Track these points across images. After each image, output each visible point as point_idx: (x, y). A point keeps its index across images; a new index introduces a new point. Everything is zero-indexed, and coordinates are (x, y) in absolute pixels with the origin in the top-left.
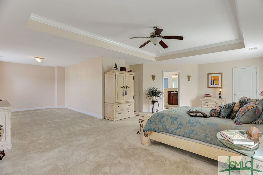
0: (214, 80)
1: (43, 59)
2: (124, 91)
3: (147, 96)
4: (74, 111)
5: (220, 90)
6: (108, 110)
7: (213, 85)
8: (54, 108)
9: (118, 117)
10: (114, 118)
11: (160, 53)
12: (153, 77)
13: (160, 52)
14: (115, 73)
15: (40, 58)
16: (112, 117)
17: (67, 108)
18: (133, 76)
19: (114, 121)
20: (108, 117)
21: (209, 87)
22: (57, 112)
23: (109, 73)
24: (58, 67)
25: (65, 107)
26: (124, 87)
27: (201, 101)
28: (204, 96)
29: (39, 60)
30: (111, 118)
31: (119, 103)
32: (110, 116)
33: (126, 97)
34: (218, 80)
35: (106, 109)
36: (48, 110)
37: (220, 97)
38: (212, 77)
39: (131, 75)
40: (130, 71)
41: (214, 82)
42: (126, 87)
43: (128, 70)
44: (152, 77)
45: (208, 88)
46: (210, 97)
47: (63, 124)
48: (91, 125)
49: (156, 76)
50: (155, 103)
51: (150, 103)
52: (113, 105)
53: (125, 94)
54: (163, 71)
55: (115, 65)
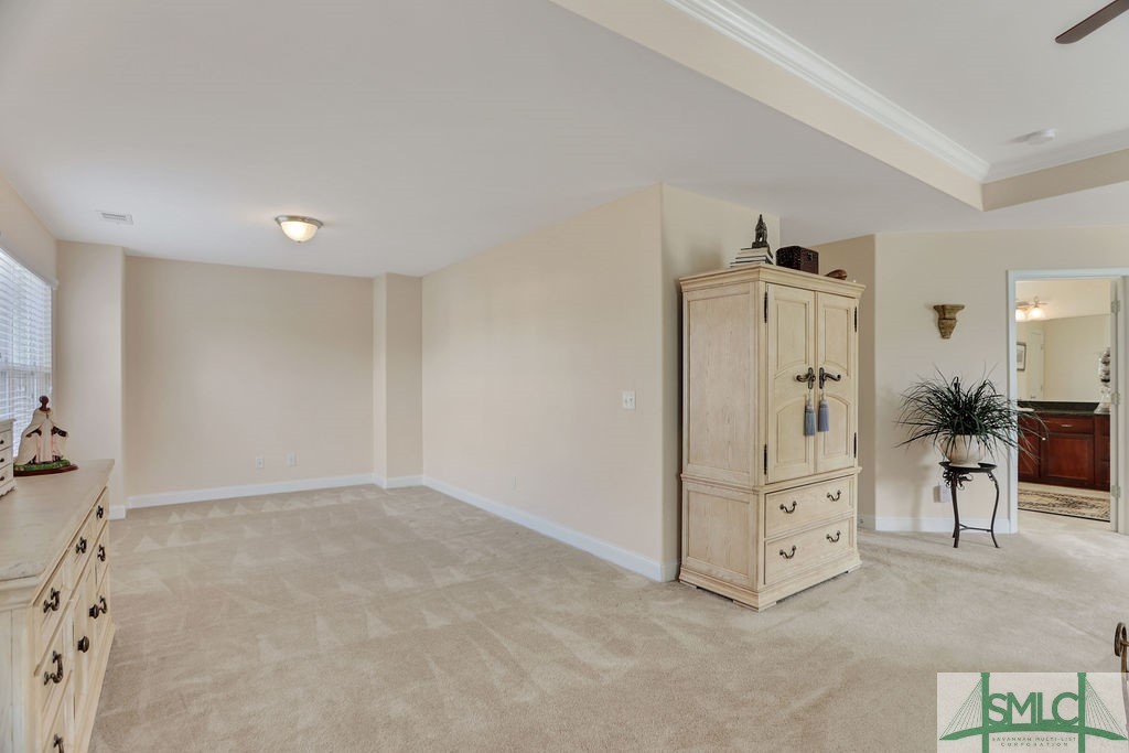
1: (319, 224)
2: (813, 407)
3: (905, 433)
4: (473, 510)
6: (710, 526)
8: (372, 487)
9: (782, 578)
10: (760, 586)
11: (1051, 138)
12: (945, 317)
13: (1051, 133)
14: (762, 284)
15: (304, 219)
16: (740, 579)
17: (431, 486)
18: (854, 304)
19: (755, 609)
20: (707, 575)
22: (391, 512)
23: (711, 287)
24: (393, 278)
25: (424, 483)
26: (809, 377)
29: (297, 231)
30: (730, 584)
31: (785, 485)
32: (723, 572)
33: (821, 443)
35: (692, 521)
36: (347, 499)
39: (844, 302)
40: (838, 275)
42: (824, 377)
43: (825, 264)
44: (933, 316)
47: (435, 622)
48: (624, 649)
49: (960, 308)
50: (965, 479)
51: (938, 477)
52: (752, 498)
53: (815, 421)
54: (1012, 275)
55: (761, 229)
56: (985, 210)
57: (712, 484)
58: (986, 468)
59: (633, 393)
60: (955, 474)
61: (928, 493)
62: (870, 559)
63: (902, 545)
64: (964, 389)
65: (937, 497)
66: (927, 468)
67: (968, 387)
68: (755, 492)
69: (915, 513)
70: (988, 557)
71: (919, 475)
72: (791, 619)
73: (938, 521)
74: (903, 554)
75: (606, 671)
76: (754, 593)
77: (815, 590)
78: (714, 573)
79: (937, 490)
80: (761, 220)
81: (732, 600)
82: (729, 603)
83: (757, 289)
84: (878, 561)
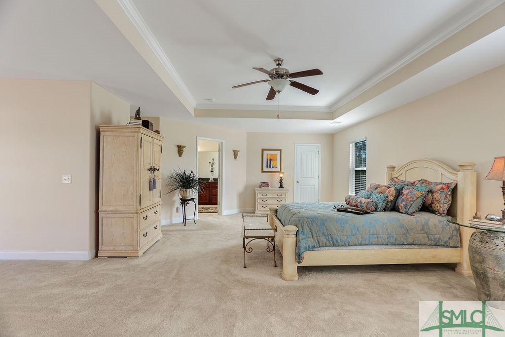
0: (271, 160)
2: (152, 180)
5: (281, 175)
6: (114, 230)
7: (270, 167)
9: (144, 244)
10: (139, 248)
12: (180, 149)
13: (214, 100)
14: (140, 134)
16: (130, 248)
18: (161, 143)
19: (138, 257)
21: (264, 170)
23: (116, 131)
26: (151, 169)
27: (257, 193)
28: (259, 185)
31: (146, 209)
32: (122, 248)
34: (276, 160)
35: (104, 230)
37: (281, 187)
38: (268, 154)
39: (159, 142)
40: (157, 132)
41: (270, 163)
42: (155, 169)
43: (154, 128)
44: (176, 149)
45: (263, 172)
46: (268, 186)
49: (185, 147)
50: (188, 203)
51: (178, 203)
52: (135, 215)
53: (152, 185)
54: (198, 137)
55: (138, 112)
56: (195, 117)
57: (115, 212)
58: (192, 199)
59: (70, 176)
60: (184, 202)
61: (174, 210)
62: (165, 234)
63: (170, 228)
64: (187, 174)
65: (177, 211)
66: (174, 201)
67: (188, 173)
68: (137, 213)
69: (171, 217)
70: (194, 227)
71: (172, 204)
72: (152, 257)
73: (178, 219)
74: (172, 231)
75: (97, 293)
76: (137, 251)
77: (153, 247)
78: (117, 249)
79: (177, 208)
80: (139, 109)
81: (126, 257)
82: (125, 258)
83: (138, 135)
84: (167, 234)
